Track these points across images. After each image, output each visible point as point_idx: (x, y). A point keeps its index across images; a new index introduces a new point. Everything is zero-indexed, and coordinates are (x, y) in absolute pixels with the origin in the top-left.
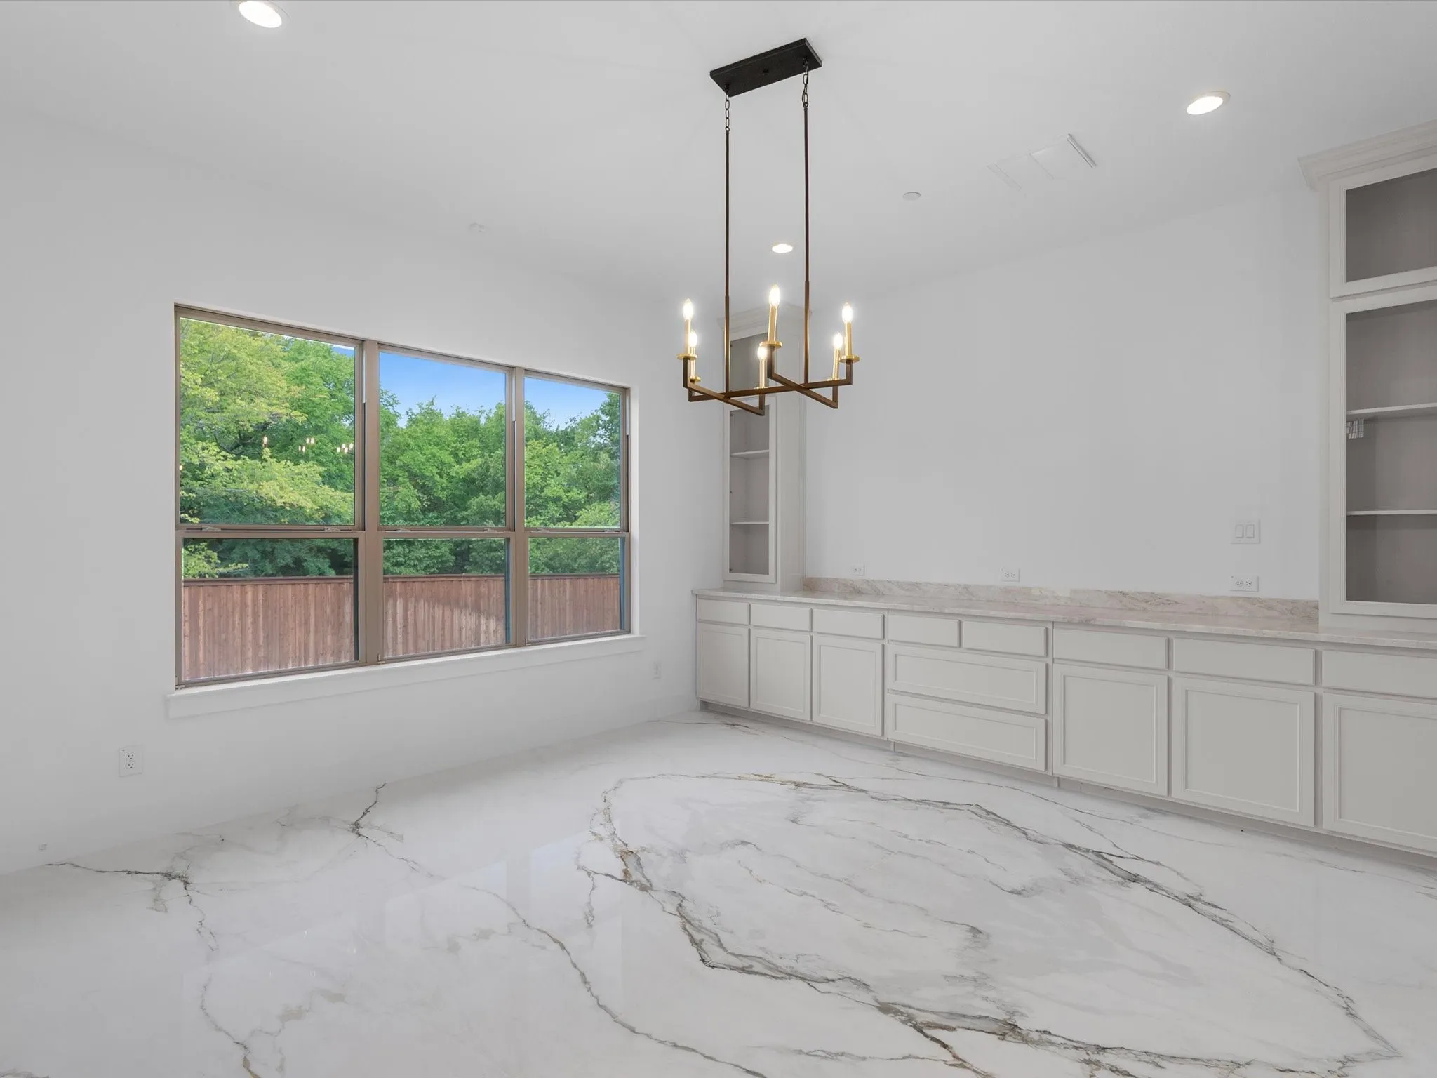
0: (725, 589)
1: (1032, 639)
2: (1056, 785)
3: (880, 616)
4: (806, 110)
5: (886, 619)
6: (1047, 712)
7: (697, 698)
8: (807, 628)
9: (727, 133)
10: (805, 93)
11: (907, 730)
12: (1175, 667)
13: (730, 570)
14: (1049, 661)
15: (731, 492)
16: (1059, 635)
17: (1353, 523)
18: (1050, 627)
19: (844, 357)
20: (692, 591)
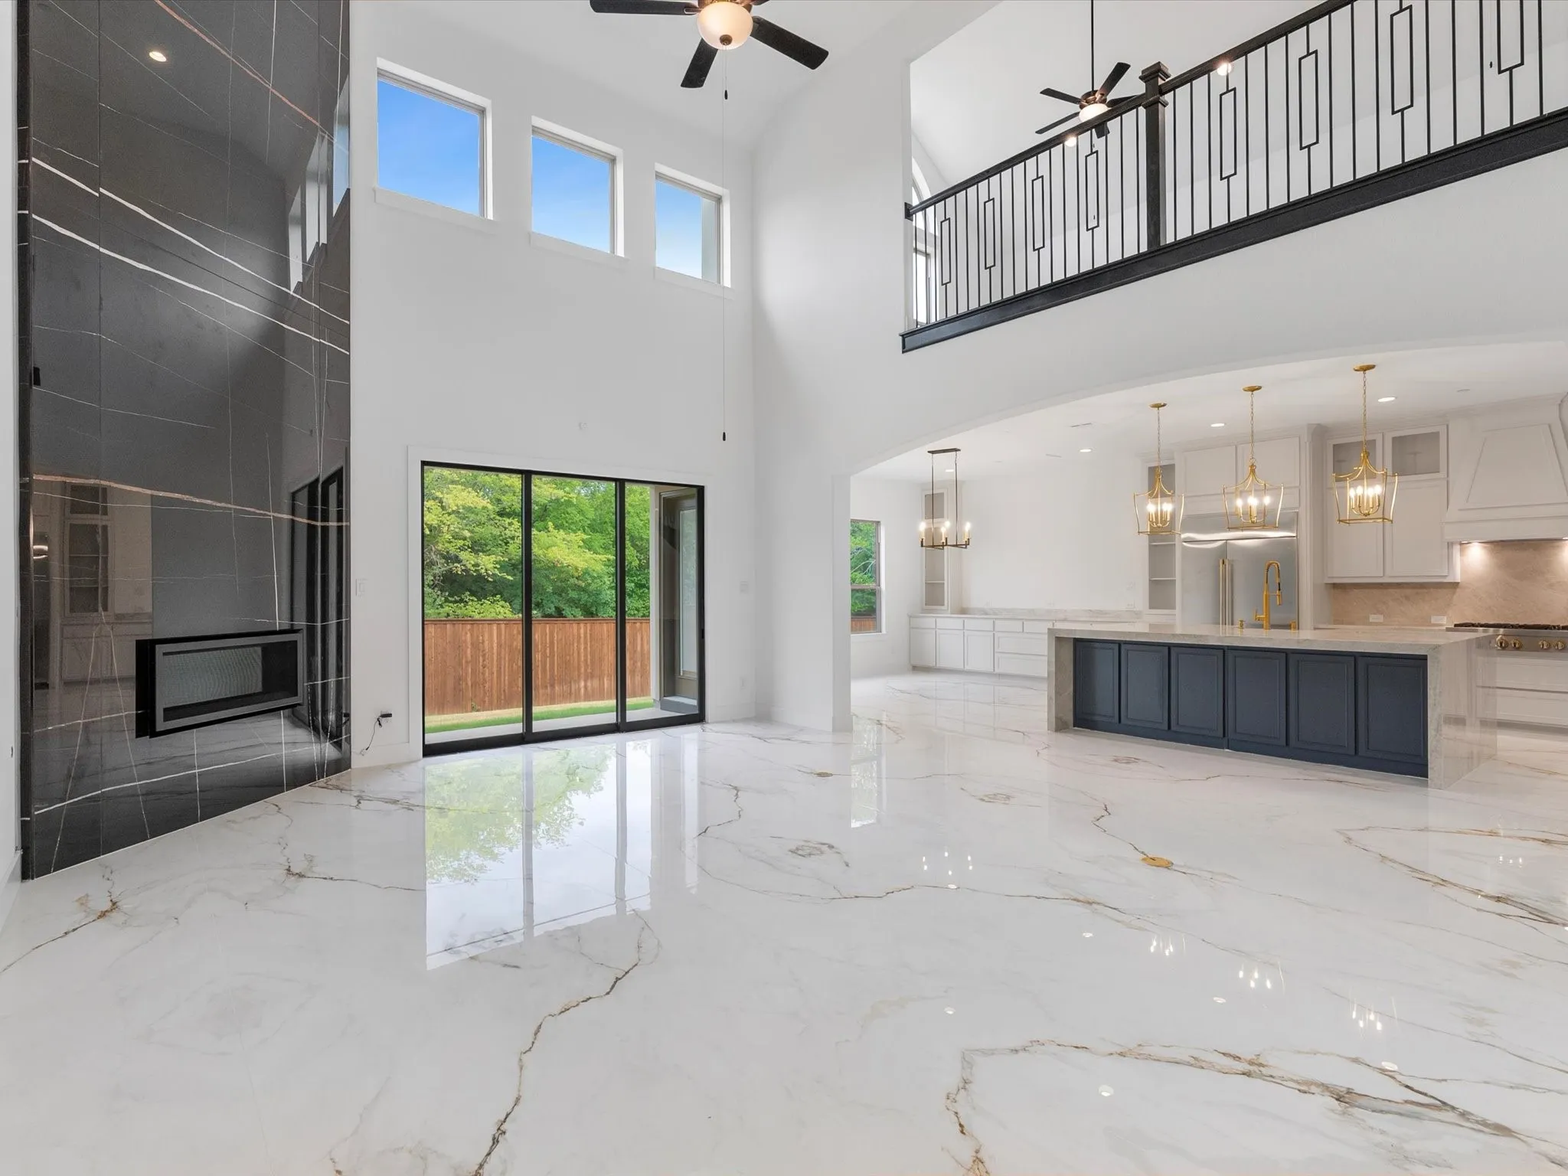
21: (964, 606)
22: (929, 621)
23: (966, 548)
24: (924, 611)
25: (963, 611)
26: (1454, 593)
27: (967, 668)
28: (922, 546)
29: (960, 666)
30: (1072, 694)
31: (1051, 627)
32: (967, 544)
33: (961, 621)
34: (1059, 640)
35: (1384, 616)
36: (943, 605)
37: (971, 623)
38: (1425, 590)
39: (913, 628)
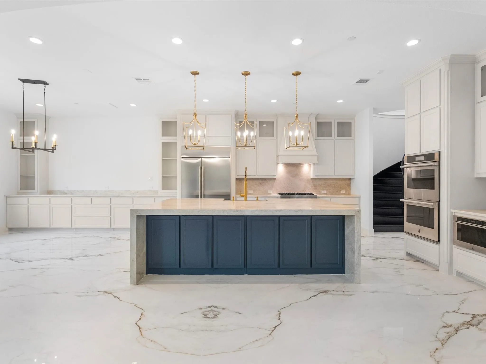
0: (17, 195)
1: (107, 200)
2: (113, 230)
3: (71, 198)
4: (45, 94)
5: (72, 199)
6: (111, 215)
7: (7, 228)
8: (49, 203)
9: (23, 92)
10: (44, 90)
11: (78, 225)
12: (134, 203)
13: (20, 189)
14: (111, 205)
15: (20, 166)
16: (113, 199)
17: (163, 177)
18: (111, 198)
19: (54, 145)
20: (5, 196)
21: (49, 190)
22: (23, 200)
23: (53, 152)
24: (18, 193)
25: (50, 193)
26: (274, 182)
27: (52, 227)
28: (13, 148)
29: (47, 226)
30: (145, 253)
31: (132, 208)
32: (54, 149)
33: (48, 199)
34: (139, 217)
35: (253, 191)
36: (34, 189)
37: (55, 200)
38: (266, 181)
39: (8, 204)
